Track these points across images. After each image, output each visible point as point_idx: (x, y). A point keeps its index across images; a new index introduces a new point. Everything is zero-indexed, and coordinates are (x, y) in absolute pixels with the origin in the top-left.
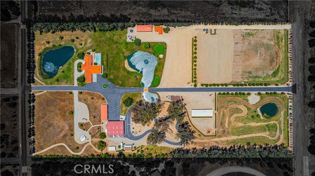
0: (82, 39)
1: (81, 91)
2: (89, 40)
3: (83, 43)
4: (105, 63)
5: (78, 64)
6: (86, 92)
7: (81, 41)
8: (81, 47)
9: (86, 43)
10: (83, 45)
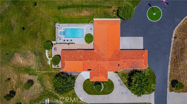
0: (14, 81)
1: (169, 82)
2: (20, 60)
3: (27, 77)
4: (85, 13)
5: (89, 93)
6: (173, 70)
7: (20, 83)
8: (37, 84)
9: (27, 70)
10: (31, 77)
